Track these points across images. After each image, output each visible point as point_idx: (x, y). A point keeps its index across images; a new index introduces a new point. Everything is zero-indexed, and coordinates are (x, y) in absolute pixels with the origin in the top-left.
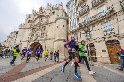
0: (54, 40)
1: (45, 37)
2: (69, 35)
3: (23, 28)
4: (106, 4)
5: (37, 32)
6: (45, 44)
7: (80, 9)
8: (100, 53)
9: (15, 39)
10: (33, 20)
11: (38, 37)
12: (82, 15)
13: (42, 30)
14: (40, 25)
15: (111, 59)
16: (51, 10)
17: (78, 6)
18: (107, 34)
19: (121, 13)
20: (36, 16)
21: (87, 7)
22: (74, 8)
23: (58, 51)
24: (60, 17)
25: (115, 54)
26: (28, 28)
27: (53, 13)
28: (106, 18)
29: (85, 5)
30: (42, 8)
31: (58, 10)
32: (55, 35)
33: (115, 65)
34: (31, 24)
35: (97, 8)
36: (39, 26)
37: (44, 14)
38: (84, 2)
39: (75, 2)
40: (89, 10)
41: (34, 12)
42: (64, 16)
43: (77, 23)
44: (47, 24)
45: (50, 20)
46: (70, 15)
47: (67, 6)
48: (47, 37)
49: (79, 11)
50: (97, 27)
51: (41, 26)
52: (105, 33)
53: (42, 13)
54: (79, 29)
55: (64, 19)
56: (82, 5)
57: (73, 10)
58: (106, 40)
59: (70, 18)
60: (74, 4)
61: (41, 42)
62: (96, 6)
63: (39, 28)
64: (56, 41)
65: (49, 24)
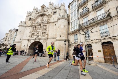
1: (46, 36)
2: (69, 35)
3: (24, 26)
4: (104, 8)
5: (38, 31)
6: (46, 43)
7: (81, 10)
8: (96, 53)
9: (14, 37)
10: (35, 18)
11: (39, 36)
12: (82, 17)
13: (43, 29)
14: (41, 24)
15: (105, 59)
16: (53, 10)
17: (79, 7)
18: (103, 36)
19: (116, 18)
20: (38, 14)
21: (87, 10)
22: (76, 10)
24: (61, 17)
25: (109, 54)
26: (29, 27)
27: (55, 12)
28: (104, 22)
29: (86, 7)
30: (44, 7)
31: (60, 10)
32: (56, 35)
33: (108, 64)
34: (32, 22)
35: (97, 12)
36: (41, 25)
37: (46, 13)
38: (85, 5)
39: (76, 3)
40: (89, 12)
41: (36, 9)
42: (66, 17)
43: (77, 24)
44: (49, 23)
45: (52, 20)
46: (71, 16)
47: (69, 7)
48: (48, 36)
49: (80, 12)
50: (95, 29)
51: (43, 25)
52: (102, 35)
53: (43, 12)
54: (79, 30)
55: (65, 19)
56: (83, 7)
57: (74, 11)
58: (102, 41)
59: (72, 19)
60: (76, 6)
61: (41, 41)
62: (96, 9)
63: (40, 27)
64: (56, 40)
65: (51, 24)
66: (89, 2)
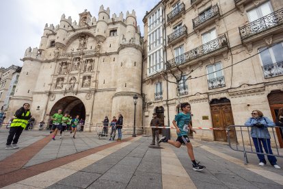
0: (112, 93)
1: (93, 85)
2: (144, 84)
3: (36, 60)
4: (217, 28)
5: (72, 72)
6: (91, 100)
7: (170, 31)
8: (198, 121)
9: (12, 85)
10: (64, 43)
11: (76, 85)
12: (173, 45)
13: (85, 68)
14: (81, 57)
15: (215, 133)
16: (108, 24)
17: (167, 23)
18: (213, 87)
19: (239, 50)
20: (72, 34)
21: (183, 30)
22: (159, 28)
23: (121, 117)
24: (127, 42)
25: (222, 124)
26: (49, 62)
27: (114, 31)
28: (215, 57)
29: (181, 24)
30: (88, 16)
31: (126, 26)
32: (115, 83)
33: (220, 142)
34: (57, 51)
35: (202, 35)
36: (79, 58)
37: (91, 31)
38: (178, 18)
39: (161, 14)
40: (186, 35)
41: (66, 21)
42: (137, 43)
43: (162, 60)
44: (98, 55)
45: (105, 48)
46: (150, 41)
47: (145, 20)
48: (96, 86)
49: (168, 34)
50: (197, 72)
51: (84, 59)
52: (210, 85)
53: (86, 28)
54: (165, 73)
55: (136, 47)
56: (174, 23)
57: (156, 31)
58: (212, 97)
59: (150, 49)
60: (159, 19)
61: (81, 96)
62: (200, 30)
63: (79, 64)
64: (116, 95)
65: (103, 57)
66: (187, 14)
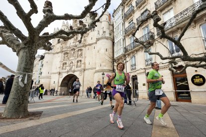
3: (51, 53)
5: (71, 59)
6: (82, 76)
9: (39, 68)
14: (75, 48)
22: (120, 24)
24: (101, 36)
26: (58, 53)
29: (132, 20)
31: (101, 22)
32: (95, 64)
34: (61, 46)
38: (131, 16)
39: (121, 14)
41: (66, 25)
42: (107, 35)
43: (122, 46)
44: (85, 46)
45: (89, 40)
48: (85, 66)
51: (77, 50)
54: (125, 56)
55: (107, 38)
56: (129, 20)
59: (116, 38)
60: (120, 17)
63: (74, 53)
65: (88, 47)
66: (135, 14)
